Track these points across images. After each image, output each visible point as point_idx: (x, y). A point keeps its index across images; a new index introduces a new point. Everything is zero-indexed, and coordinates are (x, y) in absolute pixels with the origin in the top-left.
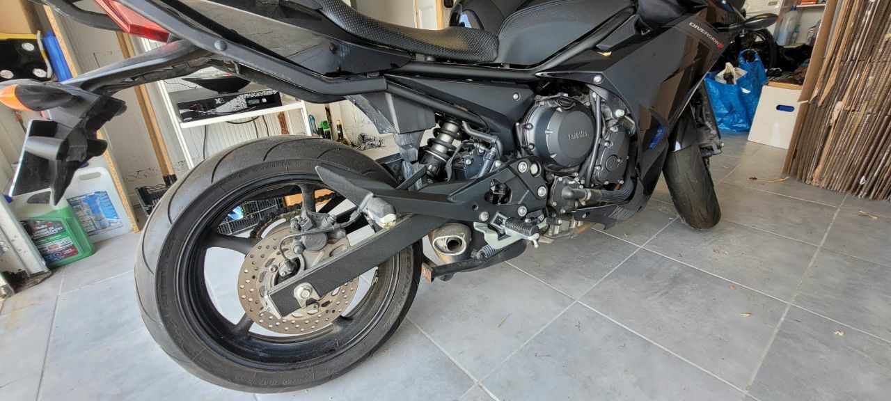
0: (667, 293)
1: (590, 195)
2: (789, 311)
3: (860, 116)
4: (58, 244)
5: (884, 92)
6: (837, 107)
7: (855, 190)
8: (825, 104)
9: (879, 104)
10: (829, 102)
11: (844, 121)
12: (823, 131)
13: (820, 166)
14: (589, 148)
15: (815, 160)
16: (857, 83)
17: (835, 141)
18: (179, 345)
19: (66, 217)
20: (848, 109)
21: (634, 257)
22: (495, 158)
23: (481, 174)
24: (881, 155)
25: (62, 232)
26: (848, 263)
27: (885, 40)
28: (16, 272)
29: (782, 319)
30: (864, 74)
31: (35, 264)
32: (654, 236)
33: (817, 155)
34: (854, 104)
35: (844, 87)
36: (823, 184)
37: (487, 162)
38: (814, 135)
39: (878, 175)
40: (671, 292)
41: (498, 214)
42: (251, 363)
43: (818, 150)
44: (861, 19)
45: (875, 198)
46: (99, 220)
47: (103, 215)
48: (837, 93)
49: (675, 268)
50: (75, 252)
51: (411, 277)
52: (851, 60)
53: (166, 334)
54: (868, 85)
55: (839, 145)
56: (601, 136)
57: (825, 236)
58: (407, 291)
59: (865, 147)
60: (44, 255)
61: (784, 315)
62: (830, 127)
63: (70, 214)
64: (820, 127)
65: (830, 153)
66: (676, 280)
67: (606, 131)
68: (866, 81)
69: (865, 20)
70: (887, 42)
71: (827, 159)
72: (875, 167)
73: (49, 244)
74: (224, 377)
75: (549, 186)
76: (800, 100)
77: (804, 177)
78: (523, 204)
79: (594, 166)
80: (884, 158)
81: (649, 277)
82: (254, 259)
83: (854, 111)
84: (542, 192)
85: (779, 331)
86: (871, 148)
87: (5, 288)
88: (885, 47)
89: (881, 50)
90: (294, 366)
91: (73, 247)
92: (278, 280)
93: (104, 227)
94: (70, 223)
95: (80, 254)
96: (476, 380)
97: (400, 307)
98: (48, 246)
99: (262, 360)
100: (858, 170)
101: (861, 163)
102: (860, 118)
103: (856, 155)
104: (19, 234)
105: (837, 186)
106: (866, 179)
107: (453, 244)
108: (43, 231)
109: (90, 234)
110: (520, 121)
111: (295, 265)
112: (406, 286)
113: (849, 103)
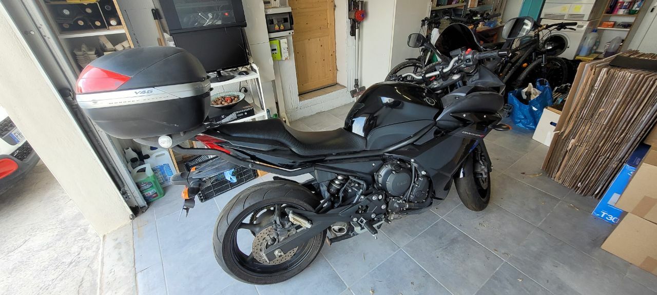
0: (446, 248)
1: (407, 206)
2: (503, 265)
3: (583, 150)
4: (150, 192)
5: (596, 140)
6: (571, 142)
7: (575, 189)
8: (566, 138)
9: (592, 146)
10: (568, 138)
11: (575, 149)
12: (563, 152)
13: (559, 172)
14: (408, 187)
15: (557, 167)
16: (583, 131)
17: (569, 160)
18: (229, 268)
19: (153, 179)
20: (577, 144)
21: (436, 224)
22: (362, 194)
23: (355, 202)
24: (590, 173)
25: (152, 186)
26: (547, 239)
27: (600, 112)
28: (134, 206)
29: (498, 269)
30: (587, 127)
31: (141, 202)
32: (451, 211)
33: (558, 166)
34: (580, 142)
35: (576, 131)
36: (560, 182)
37: (358, 196)
38: (558, 154)
39: (587, 184)
40: (449, 248)
41: (362, 218)
42: (255, 274)
43: (559, 163)
44: (589, 97)
45: (585, 195)
46: (165, 177)
47: (167, 174)
48: (572, 134)
49: (456, 233)
50: (157, 196)
51: (321, 240)
52: (581, 118)
53: (225, 265)
54: (589, 134)
55: (570, 163)
56: (414, 182)
57: (544, 219)
58: (320, 245)
59: (582, 168)
60: (145, 198)
61: (499, 267)
62: (567, 151)
63: (155, 178)
64: (562, 150)
65: (565, 166)
66: (454, 241)
67: (417, 180)
68: (588, 131)
69: (591, 98)
70: (600, 113)
71: (564, 169)
72: (587, 178)
73: (147, 193)
74: (245, 280)
75: (387, 204)
76: (554, 131)
77: (551, 175)
78: (374, 213)
79: (410, 194)
80: (591, 175)
81: (440, 238)
82: (259, 238)
83: (579, 146)
84: (383, 207)
85: (493, 275)
86: (587, 168)
87: (132, 215)
88: (599, 115)
89: (597, 117)
90: (271, 275)
91: (156, 193)
92: (267, 246)
93: (167, 180)
94: (155, 182)
95: (159, 196)
96: (348, 286)
97: (316, 252)
98: (146, 194)
99: (259, 272)
100: (579, 178)
101: (581, 175)
102: (582, 151)
103: (578, 169)
104: (135, 190)
105: (567, 185)
106: (581, 184)
107: (340, 230)
108: (144, 187)
109: (161, 184)
110: (376, 173)
111: (274, 240)
112: (319, 244)
113: (578, 141)
